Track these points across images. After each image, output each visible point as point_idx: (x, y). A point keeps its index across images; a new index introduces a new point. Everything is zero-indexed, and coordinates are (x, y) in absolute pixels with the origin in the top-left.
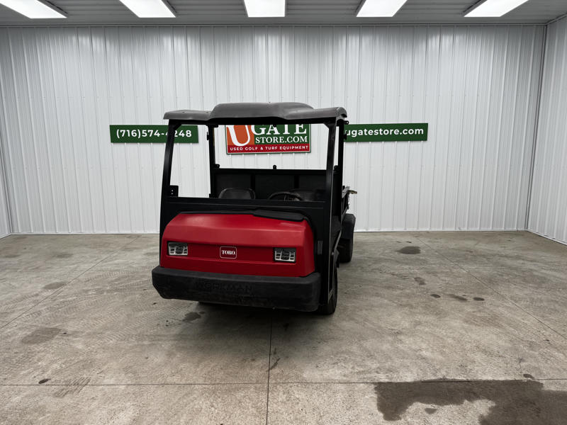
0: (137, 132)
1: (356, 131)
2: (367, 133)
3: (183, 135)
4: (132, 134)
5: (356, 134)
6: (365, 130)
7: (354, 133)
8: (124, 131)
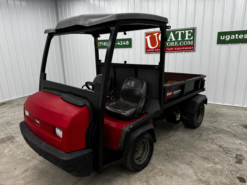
0: (106, 43)
1: (229, 36)
2: (238, 37)
4: (104, 44)
5: (229, 38)
6: (237, 35)
7: (228, 37)
8: (101, 43)
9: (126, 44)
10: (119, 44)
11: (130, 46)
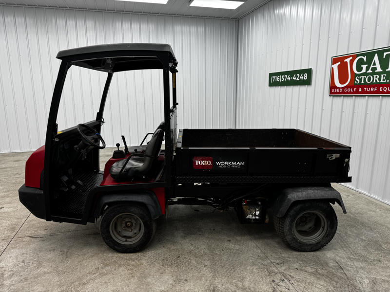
0: (279, 77)
3: (302, 78)
9: (303, 79)
10: (295, 78)
11: (308, 82)
